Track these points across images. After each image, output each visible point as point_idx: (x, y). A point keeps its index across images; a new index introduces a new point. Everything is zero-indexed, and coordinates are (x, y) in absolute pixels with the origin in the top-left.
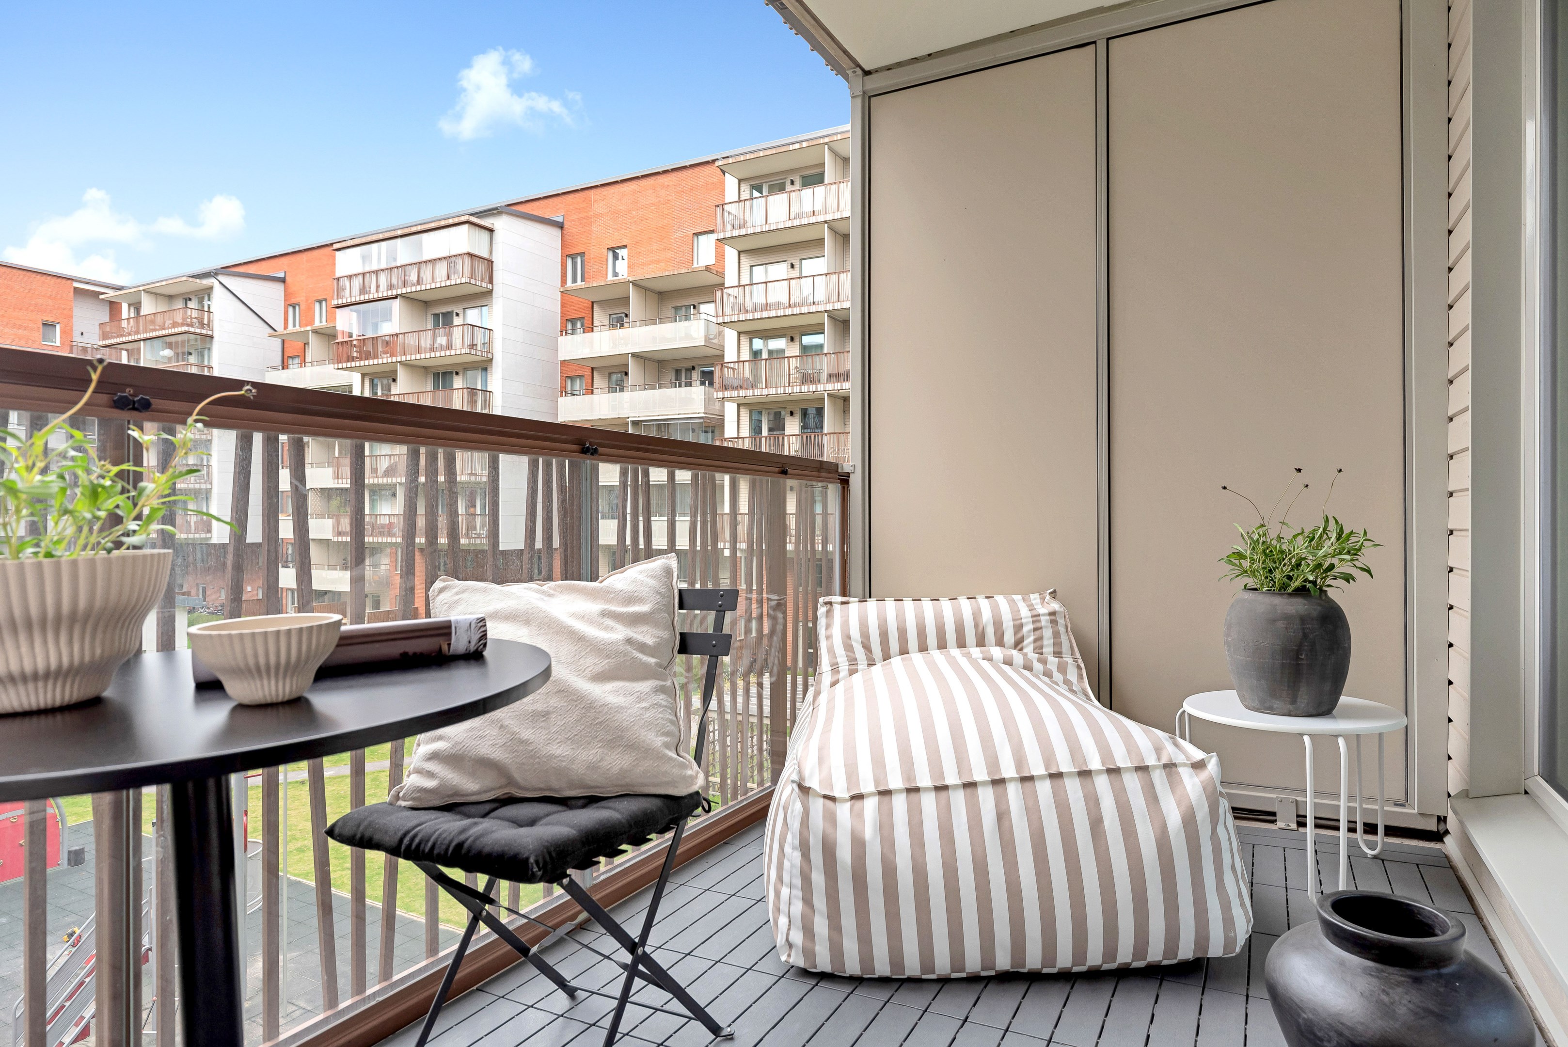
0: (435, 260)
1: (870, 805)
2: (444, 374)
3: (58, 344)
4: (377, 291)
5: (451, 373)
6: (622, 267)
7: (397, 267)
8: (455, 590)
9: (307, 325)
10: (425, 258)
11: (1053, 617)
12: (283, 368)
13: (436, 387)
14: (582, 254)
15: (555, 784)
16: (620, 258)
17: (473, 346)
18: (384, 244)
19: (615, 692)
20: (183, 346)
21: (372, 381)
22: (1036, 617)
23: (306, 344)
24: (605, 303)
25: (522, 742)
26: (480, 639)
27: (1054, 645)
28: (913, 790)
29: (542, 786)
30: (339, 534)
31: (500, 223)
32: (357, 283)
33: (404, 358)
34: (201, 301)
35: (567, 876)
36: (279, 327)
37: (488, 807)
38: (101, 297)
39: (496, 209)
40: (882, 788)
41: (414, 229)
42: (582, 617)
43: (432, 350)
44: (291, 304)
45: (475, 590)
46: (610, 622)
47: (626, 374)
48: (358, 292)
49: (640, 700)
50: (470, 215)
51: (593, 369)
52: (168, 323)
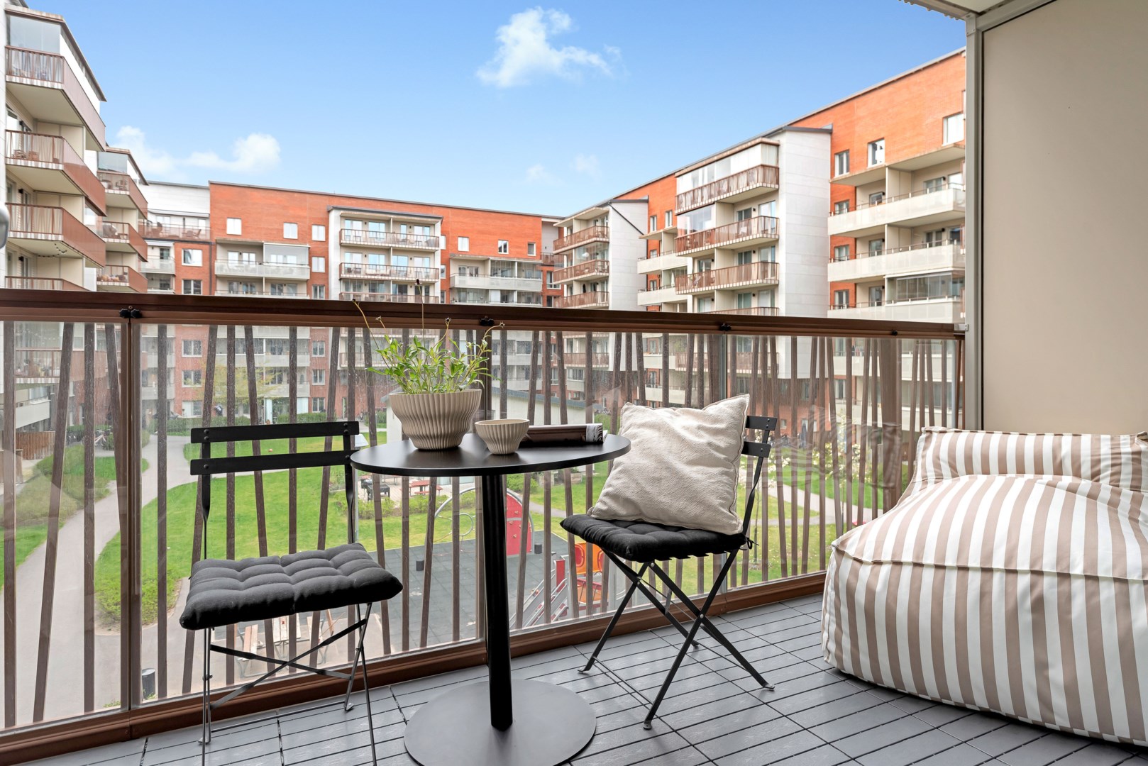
0: (739, 173)
1: (885, 570)
2: (746, 253)
3: (535, 255)
4: (702, 201)
5: (750, 252)
6: (880, 155)
7: (714, 183)
8: (631, 410)
9: (661, 229)
10: (732, 173)
11: (1136, 456)
12: (647, 258)
13: (740, 263)
14: (847, 151)
15: (662, 517)
16: (878, 148)
17: (765, 231)
18: (706, 168)
19: (697, 472)
20: (594, 250)
21: (699, 262)
22: (1116, 455)
23: (660, 241)
24: (865, 187)
25: (646, 492)
26: (599, 435)
27: (1132, 479)
28: (918, 565)
29: (656, 517)
30: (679, 366)
31: (783, 139)
32: (689, 196)
33: (719, 245)
34: (603, 222)
35: (654, 562)
36: (645, 231)
37: (628, 524)
38: (554, 225)
39: (781, 129)
40: (896, 560)
41: (725, 154)
42: (687, 429)
43: (738, 236)
44: (652, 216)
45: (639, 411)
46: (702, 433)
47: (884, 240)
48: (690, 203)
49: (710, 478)
50: (764, 137)
51: (856, 239)
52: (587, 236)
